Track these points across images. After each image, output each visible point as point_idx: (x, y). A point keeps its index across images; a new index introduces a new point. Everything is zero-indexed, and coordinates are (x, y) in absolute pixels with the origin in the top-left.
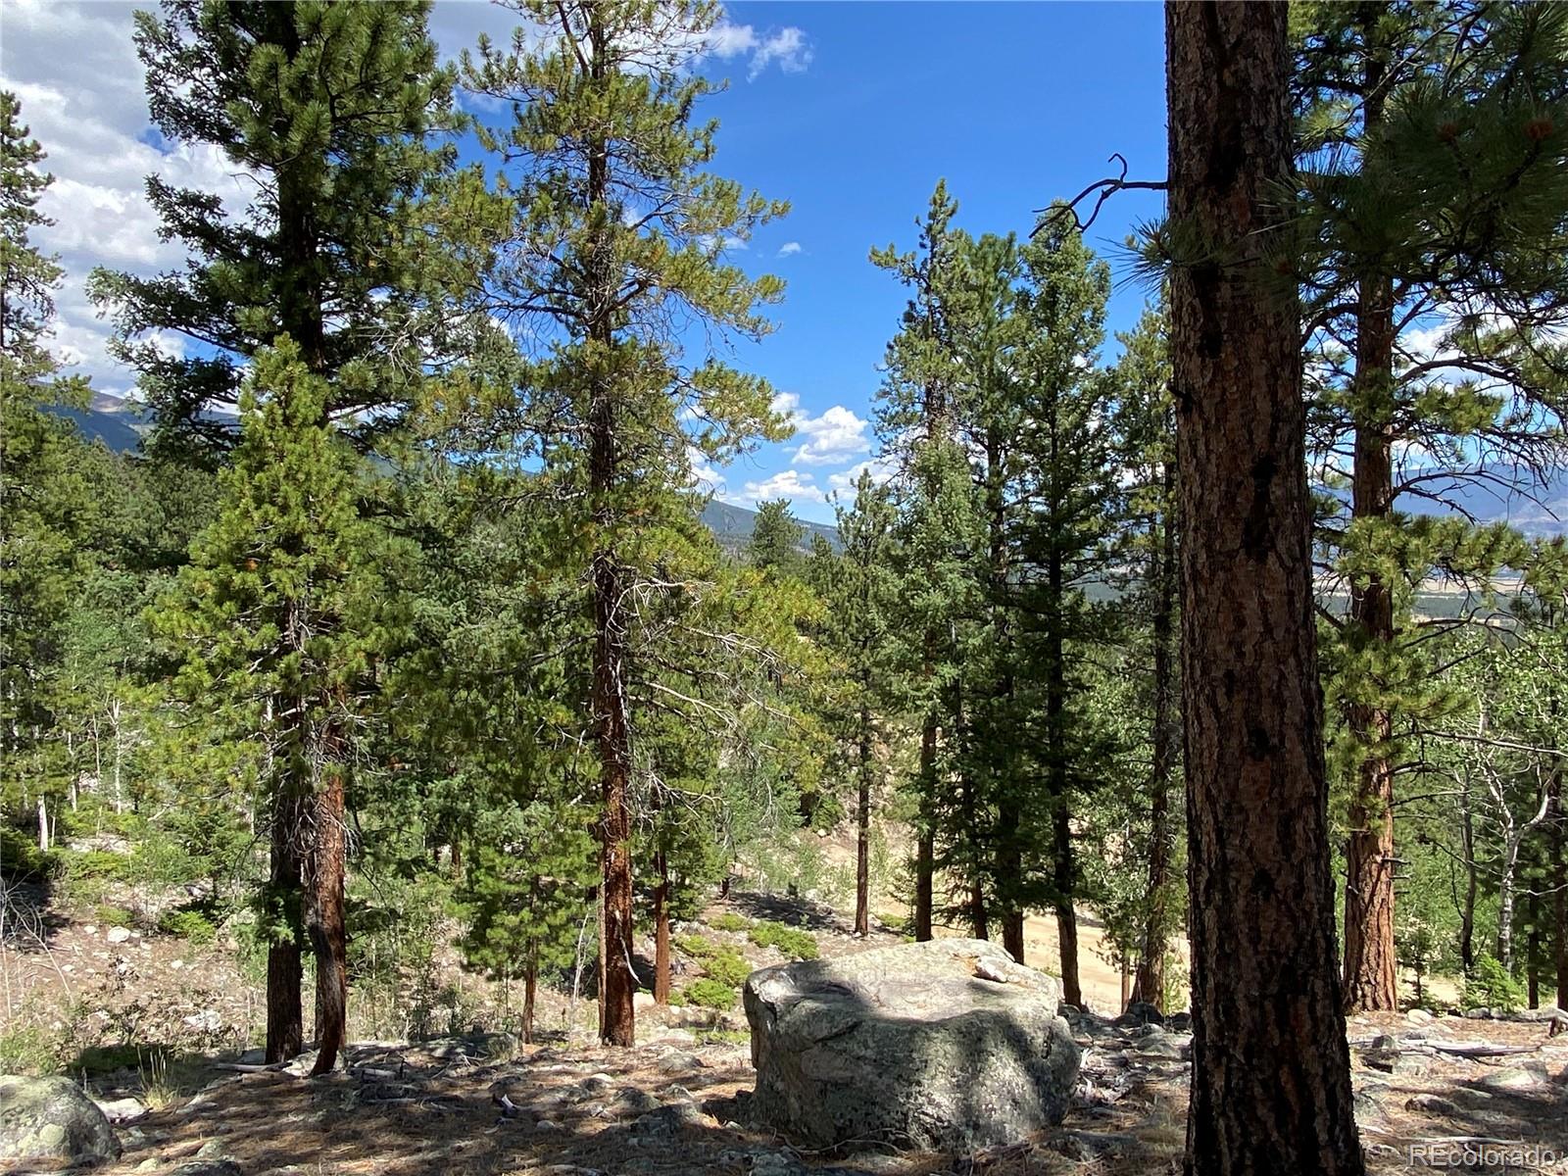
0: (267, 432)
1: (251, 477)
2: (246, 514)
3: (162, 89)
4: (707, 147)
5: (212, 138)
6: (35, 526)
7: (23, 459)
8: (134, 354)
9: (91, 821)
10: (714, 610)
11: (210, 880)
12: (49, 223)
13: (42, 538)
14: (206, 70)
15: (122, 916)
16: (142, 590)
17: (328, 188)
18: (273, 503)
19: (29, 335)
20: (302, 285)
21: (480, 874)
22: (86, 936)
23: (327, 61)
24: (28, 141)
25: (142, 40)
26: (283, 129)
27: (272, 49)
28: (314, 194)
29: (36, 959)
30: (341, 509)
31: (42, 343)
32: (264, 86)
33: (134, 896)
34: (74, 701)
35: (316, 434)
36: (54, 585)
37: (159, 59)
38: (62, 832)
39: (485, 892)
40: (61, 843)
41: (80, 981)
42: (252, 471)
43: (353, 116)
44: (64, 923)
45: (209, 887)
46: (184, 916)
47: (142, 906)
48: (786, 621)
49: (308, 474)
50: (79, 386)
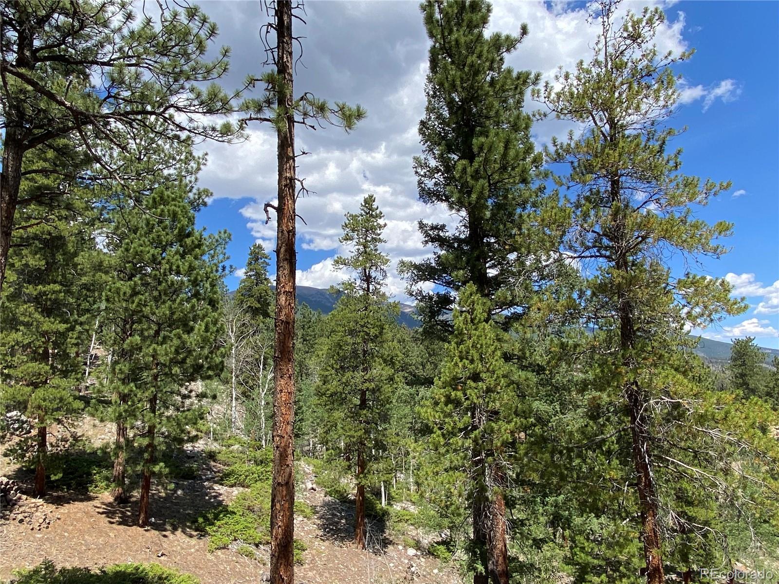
0: (464, 327)
1: (458, 347)
2: (456, 364)
3: (423, 185)
4: (676, 163)
5: (442, 200)
6: (380, 364)
7: (376, 336)
8: (414, 293)
9: (401, 495)
10: (701, 419)
11: (449, 530)
12: (385, 242)
13: (382, 369)
14: (440, 174)
15: (413, 543)
16: (418, 395)
17: (488, 214)
18: (467, 359)
19: (378, 287)
20: (478, 258)
21: (577, 550)
22: (398, 551)
23: (486, 161)
24: (378, 212)
25: (416, 167)
26: (469, 193)
27: (464, 162)
28: (482, 218)
29: (380, 558)
30: (497, 360)
31: (383, 290)
32: (461, 177)
33: (417, 534)
34: (394, 440)
35: (484, 326)
36: (387, 388)
37: (422, 173)
38: (390, 499)
39: (580, 561)
40: (389, 504)
41: (396, 572)
42: (458, 344)
43: (499, 182)
44: (391, 543)
45: (448, 534)
46: (439, 547)
47: (421, 539)
48: (752, 426)
49: (482, 345)
50: (396, 305)
